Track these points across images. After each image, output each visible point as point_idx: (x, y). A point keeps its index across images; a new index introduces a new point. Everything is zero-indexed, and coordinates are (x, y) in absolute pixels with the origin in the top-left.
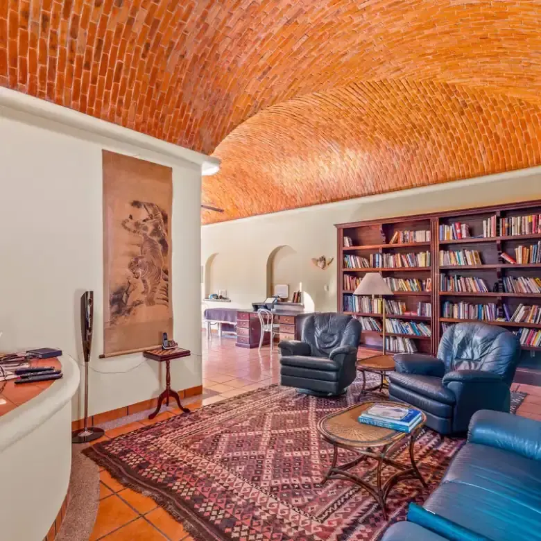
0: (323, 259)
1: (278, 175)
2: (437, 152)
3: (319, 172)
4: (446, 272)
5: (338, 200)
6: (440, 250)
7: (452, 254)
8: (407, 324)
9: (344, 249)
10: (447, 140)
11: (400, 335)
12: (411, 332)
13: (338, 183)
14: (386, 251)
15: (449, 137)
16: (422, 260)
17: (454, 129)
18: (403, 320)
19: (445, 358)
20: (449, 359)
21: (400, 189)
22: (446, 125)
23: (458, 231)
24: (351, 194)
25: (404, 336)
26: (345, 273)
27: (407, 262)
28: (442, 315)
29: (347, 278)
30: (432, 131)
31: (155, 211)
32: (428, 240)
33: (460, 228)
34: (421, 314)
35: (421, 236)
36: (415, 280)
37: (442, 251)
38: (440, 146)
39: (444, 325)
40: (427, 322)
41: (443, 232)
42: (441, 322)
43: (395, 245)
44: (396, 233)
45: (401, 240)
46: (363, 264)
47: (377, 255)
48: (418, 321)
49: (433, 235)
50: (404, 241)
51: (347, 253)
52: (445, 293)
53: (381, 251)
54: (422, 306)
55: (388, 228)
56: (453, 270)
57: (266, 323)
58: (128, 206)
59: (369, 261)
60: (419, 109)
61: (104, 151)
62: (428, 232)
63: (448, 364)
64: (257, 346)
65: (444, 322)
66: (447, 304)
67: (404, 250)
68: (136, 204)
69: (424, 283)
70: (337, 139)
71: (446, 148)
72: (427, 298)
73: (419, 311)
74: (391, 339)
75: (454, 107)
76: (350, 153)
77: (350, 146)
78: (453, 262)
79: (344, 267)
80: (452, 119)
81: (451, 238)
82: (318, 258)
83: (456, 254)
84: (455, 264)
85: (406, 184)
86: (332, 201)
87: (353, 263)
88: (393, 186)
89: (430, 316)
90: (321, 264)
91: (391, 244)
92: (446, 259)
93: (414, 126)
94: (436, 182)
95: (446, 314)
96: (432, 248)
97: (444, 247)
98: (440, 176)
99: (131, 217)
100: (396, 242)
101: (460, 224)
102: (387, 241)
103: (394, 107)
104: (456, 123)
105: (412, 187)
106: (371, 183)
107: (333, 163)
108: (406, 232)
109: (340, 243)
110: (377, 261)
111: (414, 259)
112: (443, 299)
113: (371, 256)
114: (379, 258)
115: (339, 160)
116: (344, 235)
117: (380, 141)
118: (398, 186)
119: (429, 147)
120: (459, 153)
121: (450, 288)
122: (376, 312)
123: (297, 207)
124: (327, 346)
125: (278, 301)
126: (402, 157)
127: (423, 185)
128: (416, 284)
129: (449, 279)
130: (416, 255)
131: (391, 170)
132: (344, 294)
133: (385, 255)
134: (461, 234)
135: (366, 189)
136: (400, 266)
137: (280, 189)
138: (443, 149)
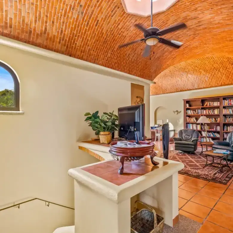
0: (177, 111)
1: (161, 82)
2: (222, 76)
3: (177, 82)
4: (225, 116)
5: (183, 91)
6: (223, 108)
7: (227, 110)
8: (211, 133)
9: (187, 108)
10: (226, 72)
11: (207, 137)
12: (212, 136)
13: (184, 85)
14: (202, 108)
15: (227, 71)
16: (216, 112)
17: (229, 69)
18: (208, 132)
19: (229, 141)
20: (231, 141)
21: (208, 88)
22: (226, 68)
23: (230, 102)
24: (188, 89)
25: (209, 137)
26: (187, 116)
27: (211, 112)
28: (223, 130)
29: (188, 118)
30: (221, 70)
31: (141, 99)
32: (219, 105)
33: (231, 101)
34: (216, 130)
35: (216, 104)
36: (213, 118)
37: (224, 109)
38: (223, 74)
39: (224, 134)
40: (218, 133)
41: (224, 102)
42: (223, 132)
43: (206, 107)
44: (207, 103)
45: (208, 105)
46: (194, 113)
47: (199, 110)
48: (215, 132)
49: (220, 104)
50: (209, 105)
51: (188, 109)
52: (225, 123)
53: (200, 108)
54: (216, 127)
55: (203, 101)
56: (228, 115)
57: (157, 133)
58: (136, 98)
59: (196, 112)
60: (217, 63)
61: (131, 83)
62: (219, 102)
63: (230, 143)
64: (154, 141)
65: (224, 132)
66: (225, 126)
67: (210, 108)
68: (137, 97)
69: (217, 119)
70: (186, 72)
71: (225, 74)
72: (218, 124)
73: (215, 129)
74: (204, 138)
75: (230, 63)
76: (189, 76)
77: (190, 74)
78: (228, 112)
79: (186, 114)
80: (229, 66)
81: (227, 104)
82: (175, 110)
83: (229, 110)
84: (229, 113)
85: (210, 86)
86: (181, 91)
87: (190, 112)
88: (205, 86)
89: (219, 130)
90: (176, 113)
91: (205, 106)
92: (225, 112)
93: (215, 68)
94: (221, 85)
95: (225, 130)
96: (220, 107)
97: (224, 107)
98: (223, 83)
99: (136, 101)
100: (207, 105)
101: (231, 100)
102: (203, 105)
103: (209, 63)
104: (230, 67)
105: (212, 87)
106: (196, 85)
107: (183, 79)
108: (210, 102)
109: (185, 106)
110: (199, 112)
111: (213, 111)
112: (224, 125)
113: (197, 110)
114: (199, 111)
115: (185, 78)
116: (186, 103)
117: (202, 72)
118: (207, 87)
119: (219, 74)
120: (230, 76)
121: (226, 121)
122: (198, 129)
123: (167, 93)
124: (187, 139)
125: (159, 126)
126: (209, 77)
127: (217, 86)
128: (214, 120)
129: (226, 118)
130: (214, 110)
131: (204, 81)
132: (186, 123)
133: (202, 110)
134: (231, 103)
135: (194, 87)
136: (208, 113)
137: (161, 87)
138: (224, 75)
